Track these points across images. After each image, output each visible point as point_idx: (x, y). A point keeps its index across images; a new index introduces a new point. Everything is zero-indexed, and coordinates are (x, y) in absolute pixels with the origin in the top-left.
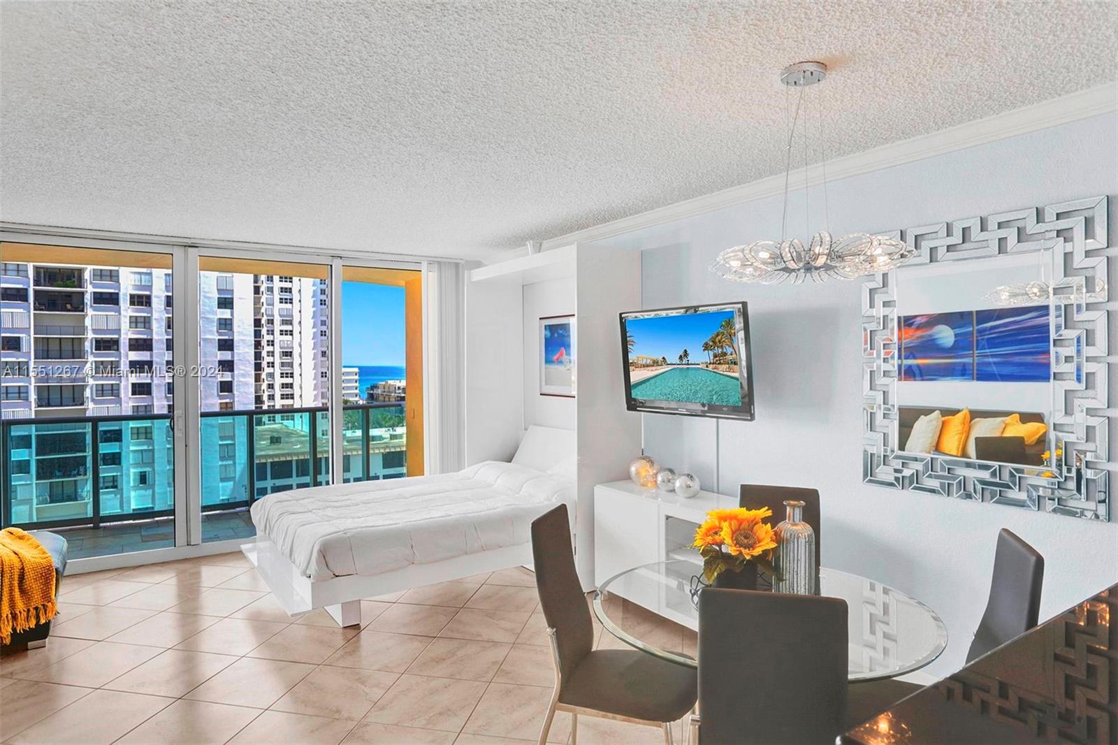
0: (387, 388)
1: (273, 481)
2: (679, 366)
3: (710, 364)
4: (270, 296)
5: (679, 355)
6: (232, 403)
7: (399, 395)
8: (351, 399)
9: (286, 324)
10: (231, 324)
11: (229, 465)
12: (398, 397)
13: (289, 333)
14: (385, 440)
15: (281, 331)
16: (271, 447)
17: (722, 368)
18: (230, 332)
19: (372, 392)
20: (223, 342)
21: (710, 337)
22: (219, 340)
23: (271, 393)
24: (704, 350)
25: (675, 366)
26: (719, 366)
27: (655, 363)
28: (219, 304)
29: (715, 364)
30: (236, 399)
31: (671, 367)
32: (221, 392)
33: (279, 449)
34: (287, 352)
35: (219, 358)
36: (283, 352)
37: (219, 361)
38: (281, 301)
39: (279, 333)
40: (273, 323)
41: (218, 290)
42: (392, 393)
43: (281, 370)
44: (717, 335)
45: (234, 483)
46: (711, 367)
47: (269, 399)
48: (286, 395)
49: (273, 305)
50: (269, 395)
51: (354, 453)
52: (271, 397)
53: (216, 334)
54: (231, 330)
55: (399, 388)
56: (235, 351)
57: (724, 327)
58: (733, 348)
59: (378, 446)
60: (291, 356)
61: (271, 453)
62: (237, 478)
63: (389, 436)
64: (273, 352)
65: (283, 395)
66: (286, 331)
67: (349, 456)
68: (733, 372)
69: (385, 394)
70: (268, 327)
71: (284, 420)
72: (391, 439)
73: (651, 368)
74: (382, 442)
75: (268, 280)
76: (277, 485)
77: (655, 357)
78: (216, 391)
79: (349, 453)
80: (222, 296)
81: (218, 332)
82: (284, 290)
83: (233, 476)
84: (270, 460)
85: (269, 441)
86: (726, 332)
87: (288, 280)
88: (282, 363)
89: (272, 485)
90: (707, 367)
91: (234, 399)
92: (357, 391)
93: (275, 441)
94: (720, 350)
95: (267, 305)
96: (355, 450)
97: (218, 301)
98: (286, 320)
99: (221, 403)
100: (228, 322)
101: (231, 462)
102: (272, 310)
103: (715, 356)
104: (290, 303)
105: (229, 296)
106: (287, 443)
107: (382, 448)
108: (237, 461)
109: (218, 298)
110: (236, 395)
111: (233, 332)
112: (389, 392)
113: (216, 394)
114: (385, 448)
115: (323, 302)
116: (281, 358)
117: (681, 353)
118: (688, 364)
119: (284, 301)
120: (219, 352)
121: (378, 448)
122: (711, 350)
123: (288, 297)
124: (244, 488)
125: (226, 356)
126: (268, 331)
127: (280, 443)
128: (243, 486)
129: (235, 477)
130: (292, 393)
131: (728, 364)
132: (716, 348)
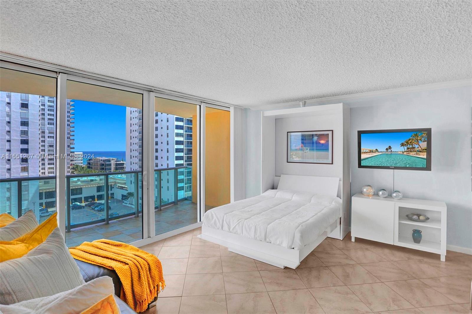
0: (96, 160)
1: (46, 200)
2: (385, 153)
3: (405, 152)
4: (43, 122)
5: (386, 148)
6: (27, 167)
7: (102, 163)
8: (80, 165)
9: (51, 133)
10: (27, 133)
11: (26, 194)
12: (101, 164)
13: (52, 137)
14: (98, 181)
15: (48, 136)
16: (44, 185)
17: (412, 154)
18: (27, 136)
19: (89, 162)
20: (23, 141)
21: (405, 141)
22: (21, 140)
23: (43, 163)
24: (401, 146)
25: (383, 153)
26: (411, 153)
27: (371, 151)
28: (21, 124)
29: (408, 152)
30: (29, 165)
31: (381, 153)
32: (22, 162)
33: (48, 186)
34: (51, 145)
35: (21, 148)
36: (49, 145)
37: (21, 149)
38: (49, 124)
39: (47, 137)
40: (44, 133)
41: (21, 118)
42: (98, 162)
43: (48, 153)
44: (409, 140)
45: (28, 201)
46: (405, 153)
47: (42, 165)
48: (51, 163)
49: (45, 125)
50: (42, 164)
51: (84, 187)
52: (43, 164)
53: (20, 137)
54: (27, 135)
55: (101, 160)
56: (29, 144)
57: (413, 136)
58: (419, 145)
59: (94, 183)
60: (53, 147)
61: (45, 188)
62: (30, 199)
63: (99, 179)
64: (44, 145)
65: (49, 163)
66: (51, 136)
67: (82, 188)
68: (419, 155)
69: (95, 162)
70: (42, 135)
71: (49, 174)
72: (100, 180)
73: (368, 154)
74: (96, 182)
75: (42, 115)
76: (48, 201)
77: (371, 149)
78: (19, 162)
79: (82, 187)
80: (23, 120)
81: (20, 136)
82: (50, 119)
83: (27, 198)
84: (44, 191)
85: (43, 183)
86: (414, 139)
87: (52, 115)
88: (49, 150)
89: (46, 202)
90: (403, 153)
91: (28, 165)
92: (82, 162)
93: (46, 183)
94: (411, 146)
95: (42, 125)
96: (84, 185)
97: (21, 123)
98: (51, 132)
99: (22, 167)
100: (26, 132)
101: (27, 193)
102: (44, 128)
103: (408, 148)
104: (53, 125)
105: (27, 121)
106: (52, 183)
107: (96, 184)
108: (30, 192)
109: (21, 121)
110: (29, 164)
111: (29, 136)
112: (97, 162)
113: (19, 163)
114: (98, 184)
115: (68, 125)
116: (48, 148)
117: (387, 147)
118: (392, 152)
119: (50, 124)
120: (21, 145)
121: (95, 184)
122: (406, 146)
123: (52, 122)
124: (33, 204)
125: (25, 146)
126: (42, 136)
127: (49, 183)
128: (32, 203)
129: (29, 199)
130: (53, 162)
131: (416, 152)
132: (409, 145)
